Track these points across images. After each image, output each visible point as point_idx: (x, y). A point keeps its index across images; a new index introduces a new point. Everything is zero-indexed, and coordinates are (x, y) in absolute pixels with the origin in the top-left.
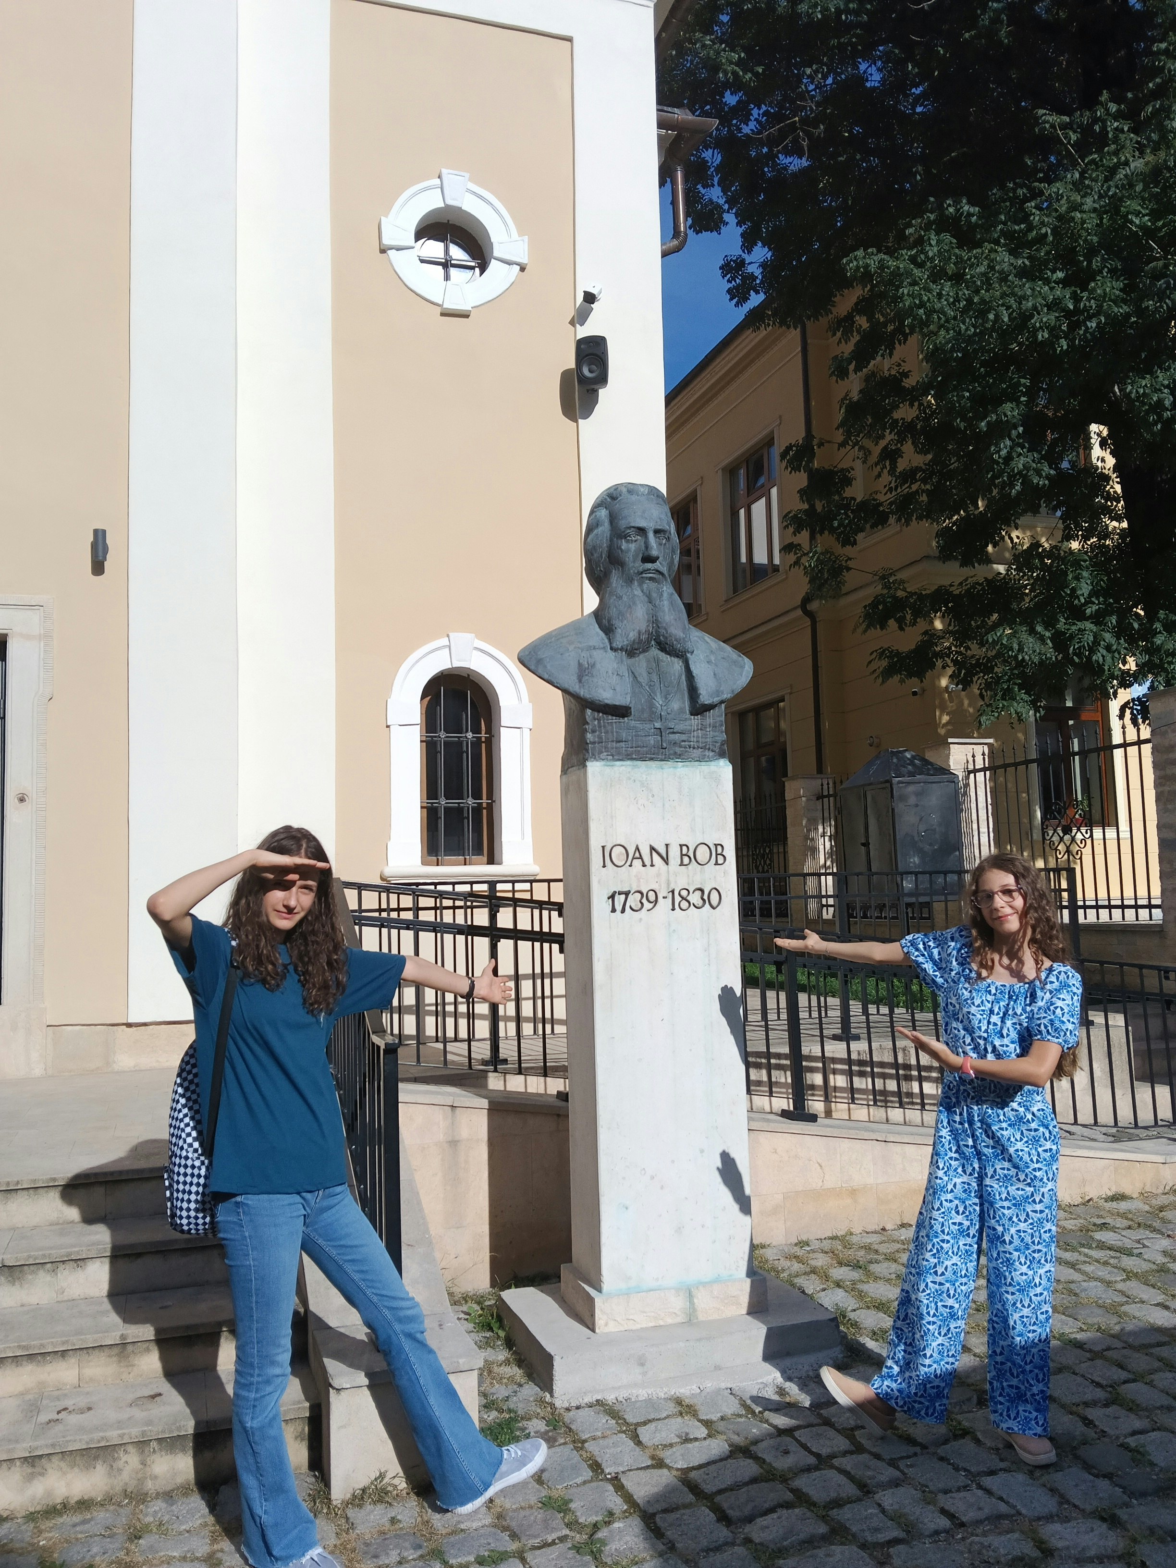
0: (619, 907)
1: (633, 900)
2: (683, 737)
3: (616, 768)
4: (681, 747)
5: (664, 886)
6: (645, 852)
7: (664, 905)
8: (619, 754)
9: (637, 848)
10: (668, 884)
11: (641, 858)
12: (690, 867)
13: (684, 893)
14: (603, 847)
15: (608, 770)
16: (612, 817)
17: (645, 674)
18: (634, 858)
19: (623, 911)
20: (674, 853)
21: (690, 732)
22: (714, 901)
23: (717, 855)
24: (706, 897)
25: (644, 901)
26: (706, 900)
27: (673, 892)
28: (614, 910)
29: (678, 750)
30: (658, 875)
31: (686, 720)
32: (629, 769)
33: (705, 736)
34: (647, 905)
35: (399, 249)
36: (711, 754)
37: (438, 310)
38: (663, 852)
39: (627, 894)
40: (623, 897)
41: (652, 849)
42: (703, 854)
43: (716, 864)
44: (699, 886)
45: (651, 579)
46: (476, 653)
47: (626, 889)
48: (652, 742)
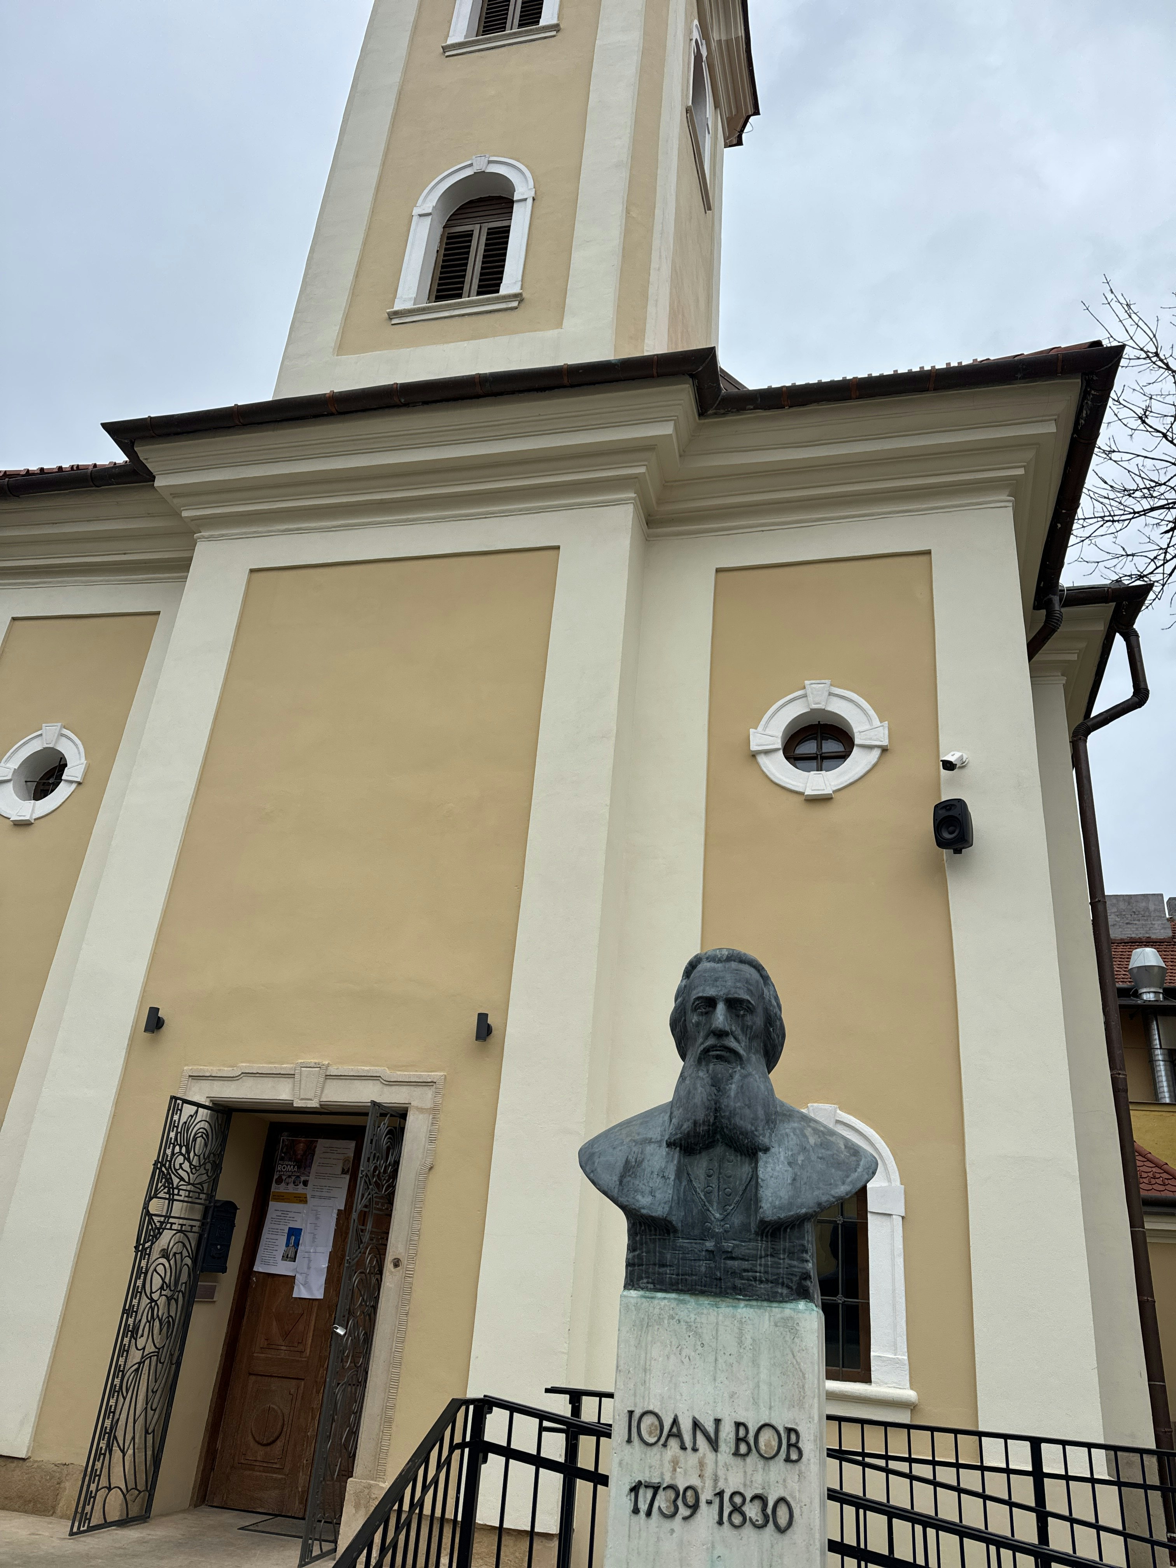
0: (643, 1507)
1: (663, 1501)
2: (746, 1265)
3: (656, 1302)
4: (742, 1278)
5: (709, 1483)
6: (686, 1426)
7: (707, 1514)
8: (662, 1282)
9: (675, 1422)
10: (716, 1480)
11: (679, 1435)
12: (749, 1460)
13: (738, 1500)
14: (631, 1413)
15: (645, 1303)
16: (645, 1370)
17: (702, 1177)
18: (669, 1436)
19: (649, 1514)
20: (727, 1433)
21: (755, 1258)
22: (783, 1520)
23: (789, 1445)
24: (769, 1511)
25: (680, 1503)
26: (768, 1519)
27: (720, 1494)
28: (636, 1511)
29: (738, 1282)
30: (701, 1464)
31: (750, 1240)
32: (674, 1304)
33: (776, 1265)
34: (683, 1511)
35: (766, 753)
36: (785, 1291)
38: (710, 1429)
39: (656, 1489)
40: (649, 1493)
41: (696, 1425)
42: (767, 1439)
43: (788, 1460)
44: (759, 1491)
45: (718, 1057)
47: (655, 1480)
48: (703, 1269)
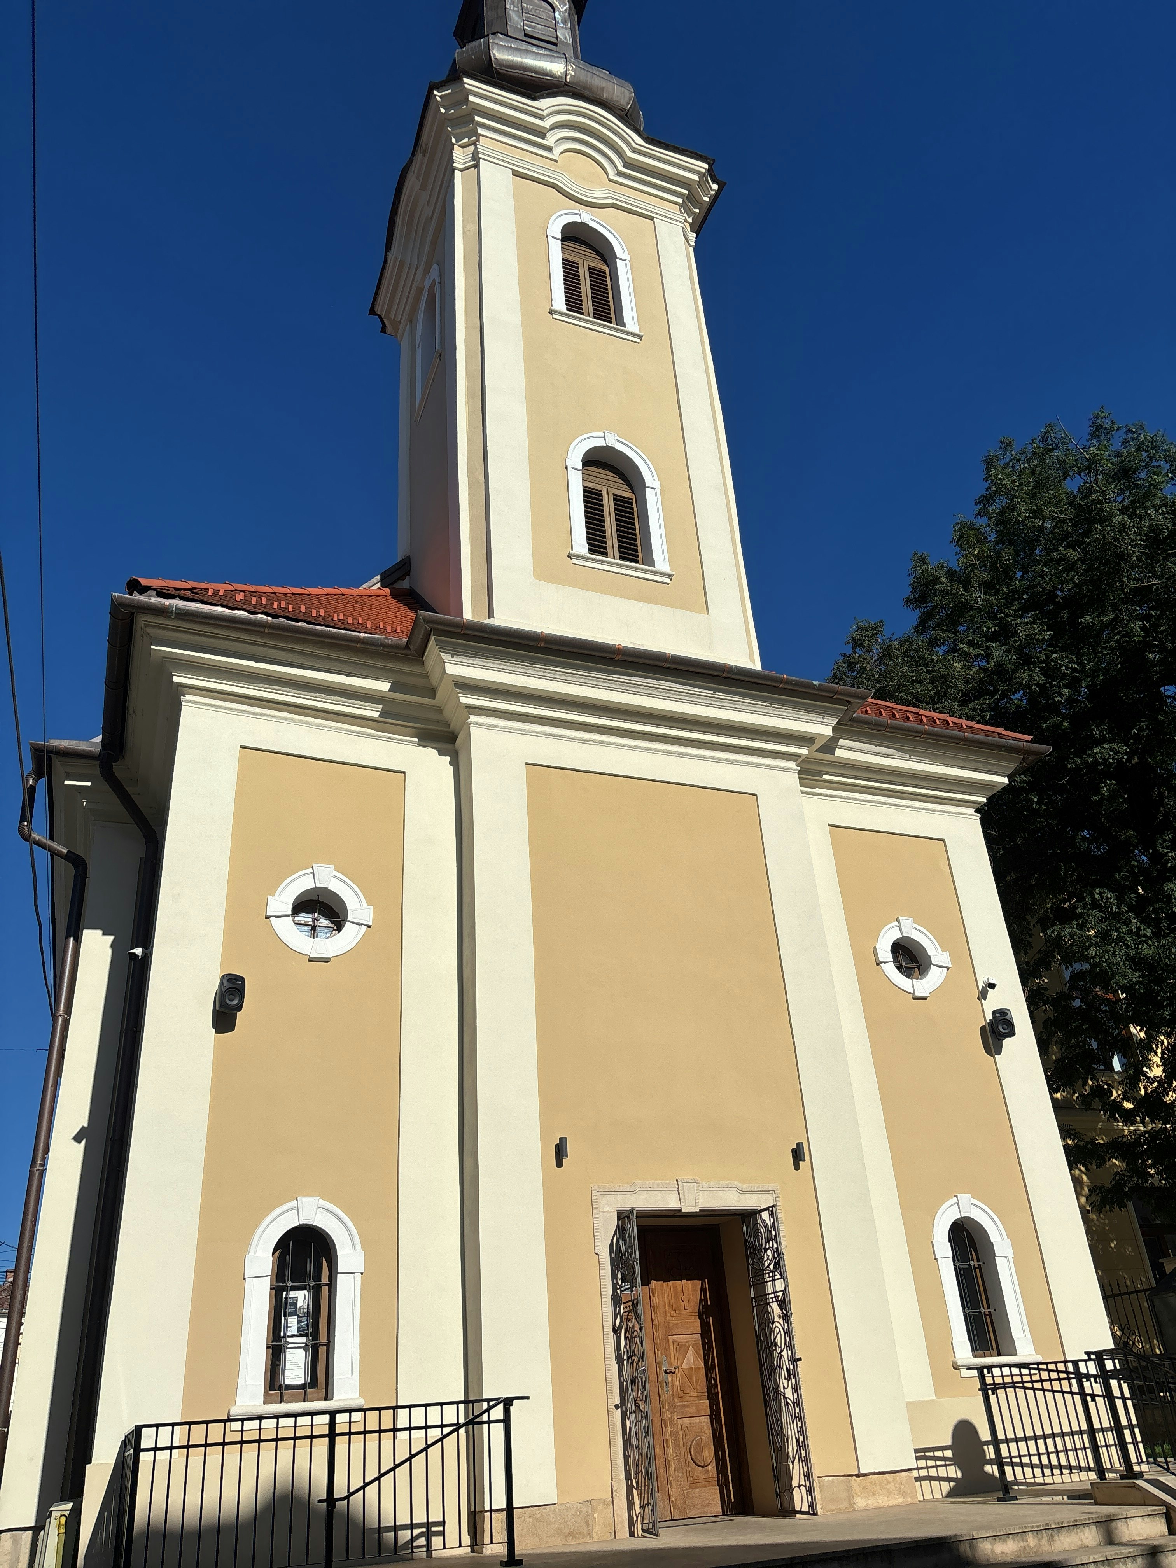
35: (885, 962)
37: (911, 996)
46: (973, 1207)
